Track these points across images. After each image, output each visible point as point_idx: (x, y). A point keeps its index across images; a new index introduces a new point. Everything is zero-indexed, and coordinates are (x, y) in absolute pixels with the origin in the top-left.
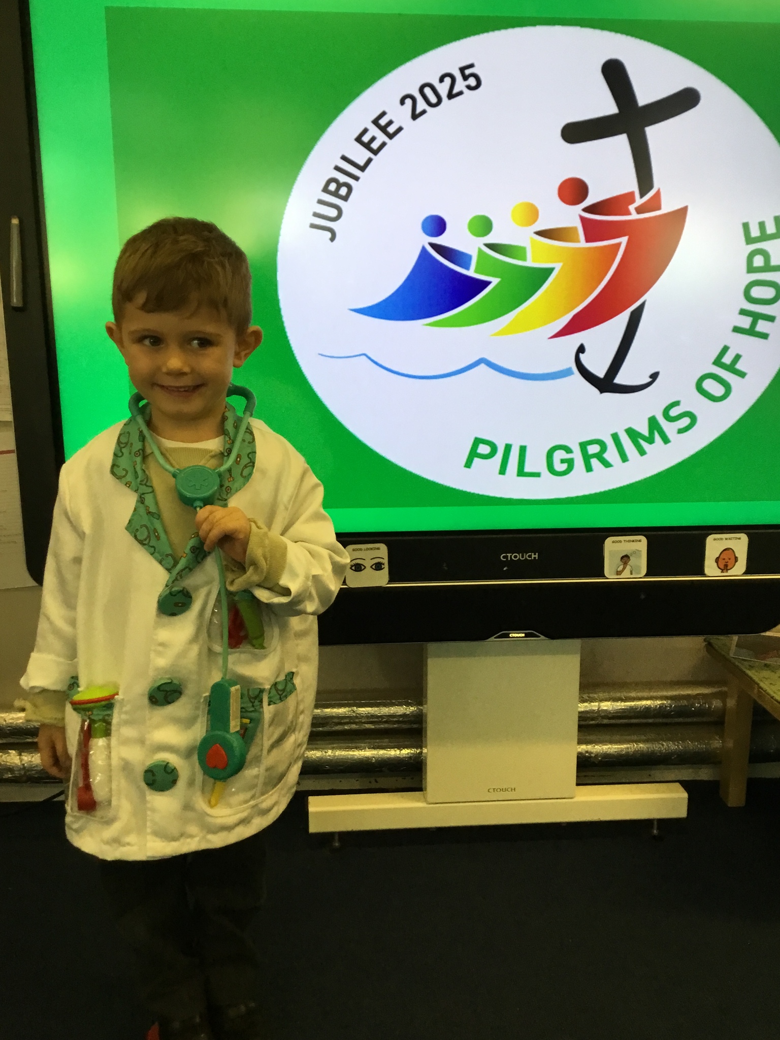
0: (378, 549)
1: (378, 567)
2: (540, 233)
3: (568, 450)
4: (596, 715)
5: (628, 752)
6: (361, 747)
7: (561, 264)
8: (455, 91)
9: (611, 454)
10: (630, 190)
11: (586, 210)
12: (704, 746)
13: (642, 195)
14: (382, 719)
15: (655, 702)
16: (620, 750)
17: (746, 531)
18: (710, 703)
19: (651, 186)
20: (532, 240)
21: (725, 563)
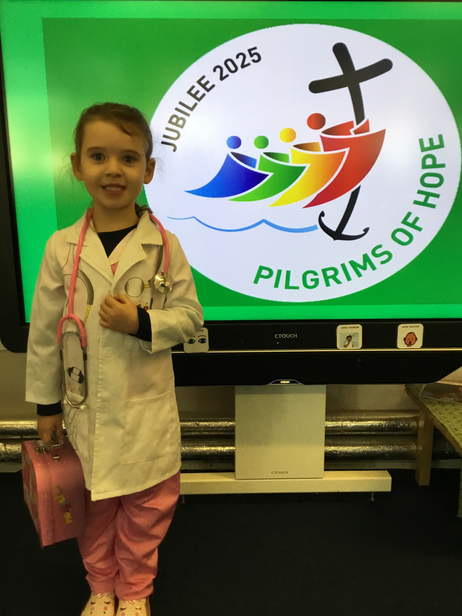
0: (203, 331)
1: (203, 341)
2: (298, 146)
3: (315, 274)
4: (340, 429)
5: (360, 452)
6: (201, 445)
7: (310, 164)
8: (246, 63)
9: (341, 276)
10: (350, 120)
11: (325, 132)
12: (406, 449)
13: (358, 123)
14: (213, 429)
15: (376, 422)
16: (355, 450)
17: (422, 322)
18: (409, 424)
19: (363, 118)
20: (292, 150)
21: (409, 341)
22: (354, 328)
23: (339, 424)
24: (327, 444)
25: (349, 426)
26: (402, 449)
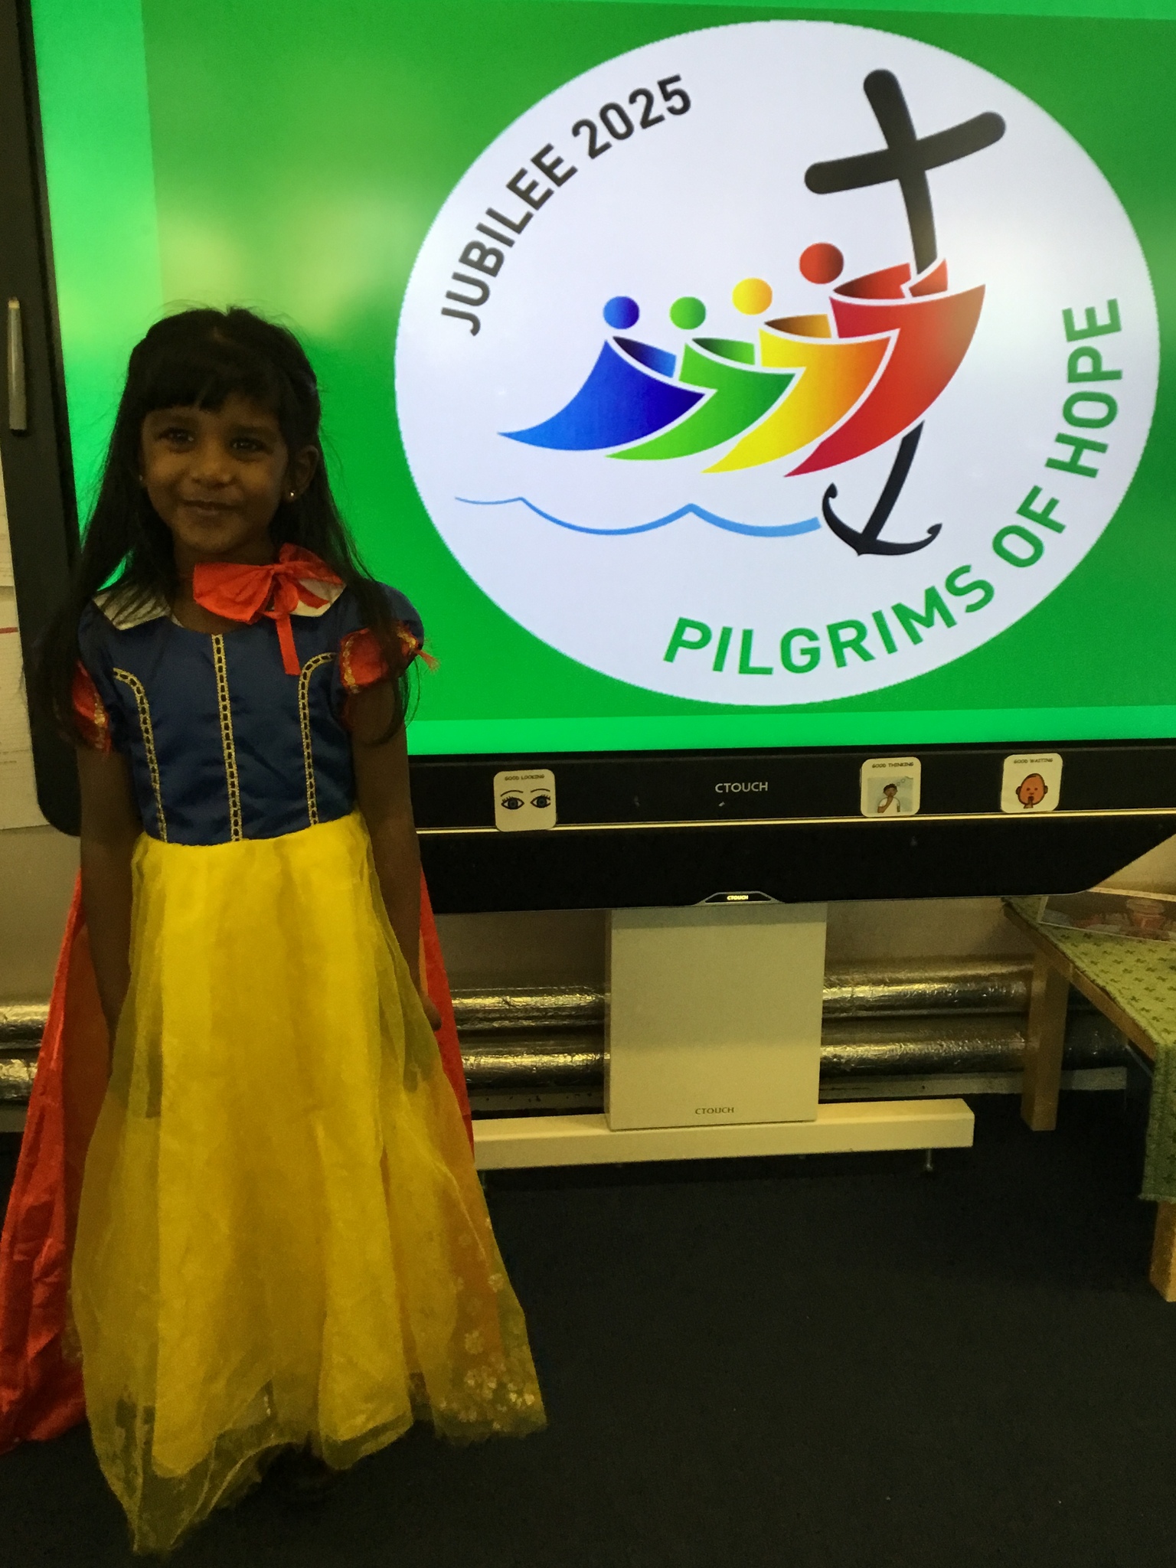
0: (542, 777)
1: (541, 802)
2: (773, 324)
3: (812, 636)
4: (848, 1005)
5: (893, 1056)
6: (517, 1052)
7: (803, 370)
8: (653, 115)
9: (873, 642)
10: (903, 262)
11: (839, 290)
12: (1000, 1047)
13: (920, 269)
14: (547, 1013)
15: (932, 986)
17: (1060, 750)
18: (1009, 987)
19: (932, 257)
20: (762, 334)
21: (1029, 795)
22: (901, 765)
23: (847, 992)
24: (826, 1041)
25: (869, 996)
26: (992, 1047)
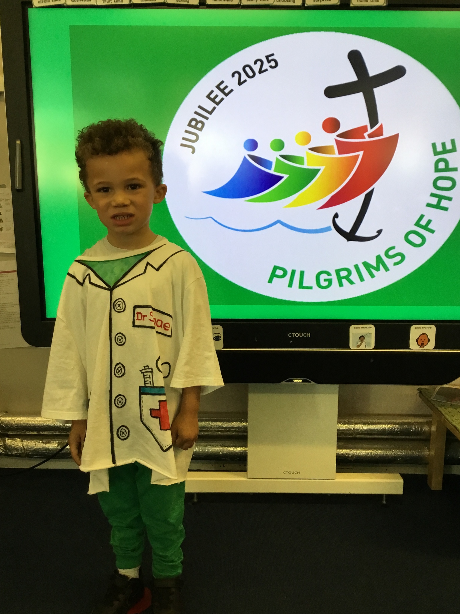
1: (217, 338)
2: (312, 149)
3: (329, 274)
4: (353, 432)
5: (372, 455)
6: (214, 445)
7: (324, 167)
8: (263, 69)
9: (354, 276)
10: (365, 125)
11: (338, 136)
12: (418, 453)
13: (372, 128)
15: (388, 426)
16: (367, 453)
17: (434, 324)
18: (421, 428)
19: (377, 122)
20: (307, 153)
21: (422, 342)
22: (367, 328)
23: (352, 426)
24: (339, 447)
25: (361, 429)
26: (415, 453)
